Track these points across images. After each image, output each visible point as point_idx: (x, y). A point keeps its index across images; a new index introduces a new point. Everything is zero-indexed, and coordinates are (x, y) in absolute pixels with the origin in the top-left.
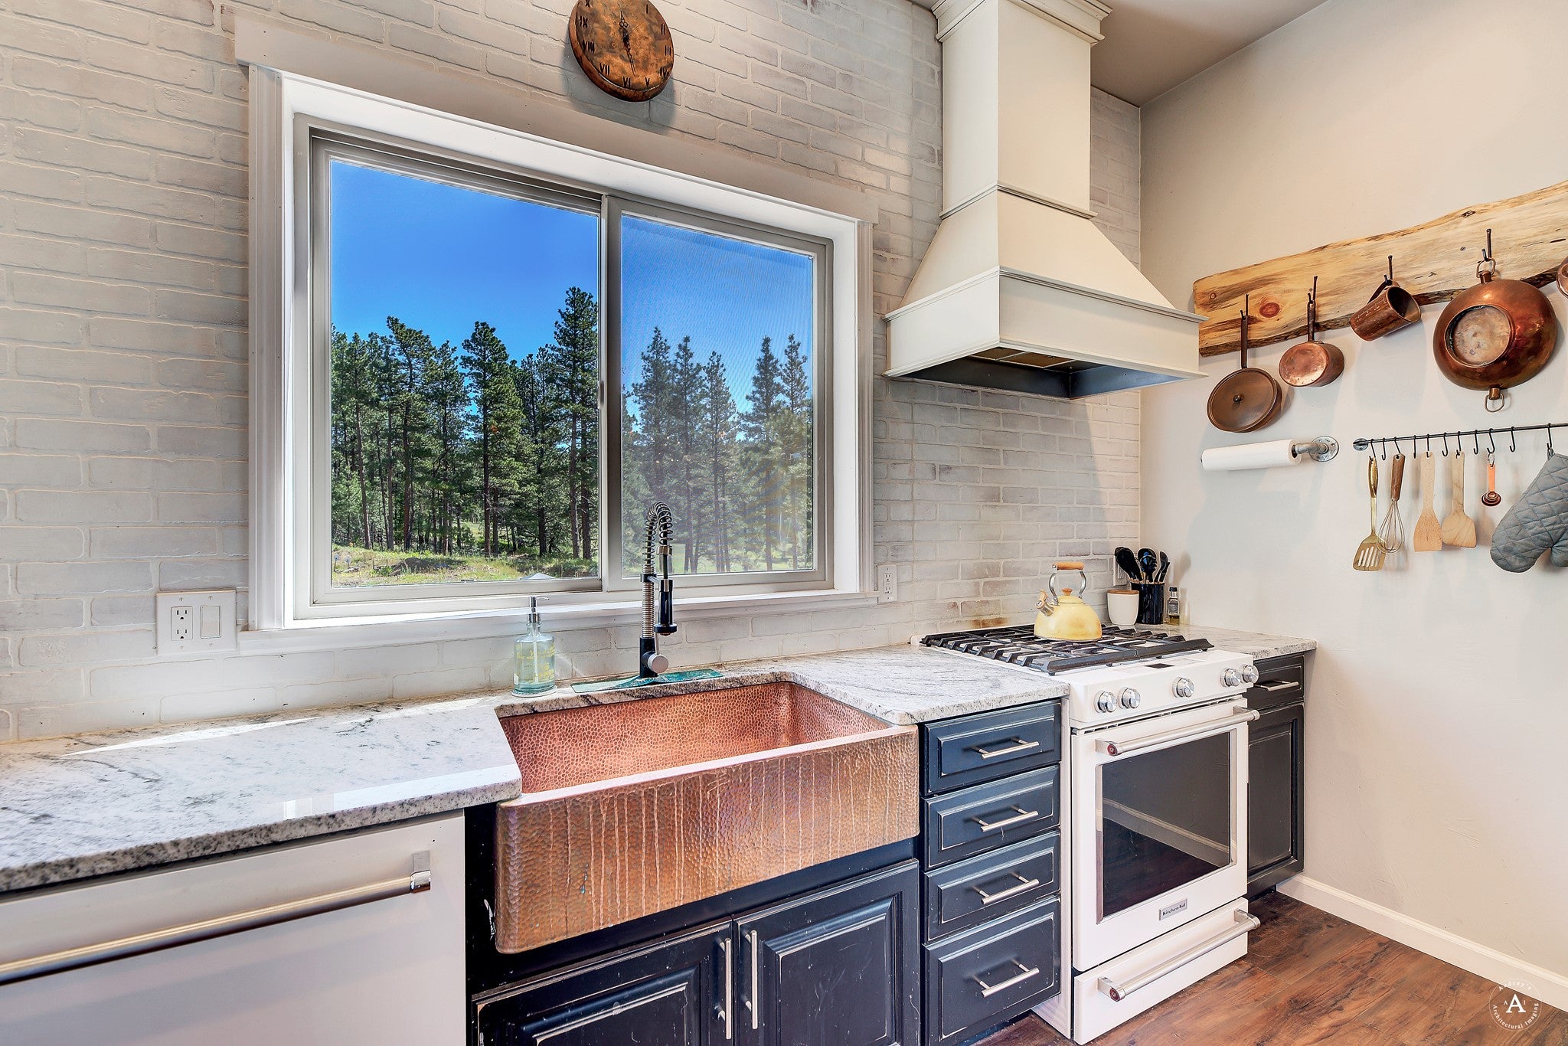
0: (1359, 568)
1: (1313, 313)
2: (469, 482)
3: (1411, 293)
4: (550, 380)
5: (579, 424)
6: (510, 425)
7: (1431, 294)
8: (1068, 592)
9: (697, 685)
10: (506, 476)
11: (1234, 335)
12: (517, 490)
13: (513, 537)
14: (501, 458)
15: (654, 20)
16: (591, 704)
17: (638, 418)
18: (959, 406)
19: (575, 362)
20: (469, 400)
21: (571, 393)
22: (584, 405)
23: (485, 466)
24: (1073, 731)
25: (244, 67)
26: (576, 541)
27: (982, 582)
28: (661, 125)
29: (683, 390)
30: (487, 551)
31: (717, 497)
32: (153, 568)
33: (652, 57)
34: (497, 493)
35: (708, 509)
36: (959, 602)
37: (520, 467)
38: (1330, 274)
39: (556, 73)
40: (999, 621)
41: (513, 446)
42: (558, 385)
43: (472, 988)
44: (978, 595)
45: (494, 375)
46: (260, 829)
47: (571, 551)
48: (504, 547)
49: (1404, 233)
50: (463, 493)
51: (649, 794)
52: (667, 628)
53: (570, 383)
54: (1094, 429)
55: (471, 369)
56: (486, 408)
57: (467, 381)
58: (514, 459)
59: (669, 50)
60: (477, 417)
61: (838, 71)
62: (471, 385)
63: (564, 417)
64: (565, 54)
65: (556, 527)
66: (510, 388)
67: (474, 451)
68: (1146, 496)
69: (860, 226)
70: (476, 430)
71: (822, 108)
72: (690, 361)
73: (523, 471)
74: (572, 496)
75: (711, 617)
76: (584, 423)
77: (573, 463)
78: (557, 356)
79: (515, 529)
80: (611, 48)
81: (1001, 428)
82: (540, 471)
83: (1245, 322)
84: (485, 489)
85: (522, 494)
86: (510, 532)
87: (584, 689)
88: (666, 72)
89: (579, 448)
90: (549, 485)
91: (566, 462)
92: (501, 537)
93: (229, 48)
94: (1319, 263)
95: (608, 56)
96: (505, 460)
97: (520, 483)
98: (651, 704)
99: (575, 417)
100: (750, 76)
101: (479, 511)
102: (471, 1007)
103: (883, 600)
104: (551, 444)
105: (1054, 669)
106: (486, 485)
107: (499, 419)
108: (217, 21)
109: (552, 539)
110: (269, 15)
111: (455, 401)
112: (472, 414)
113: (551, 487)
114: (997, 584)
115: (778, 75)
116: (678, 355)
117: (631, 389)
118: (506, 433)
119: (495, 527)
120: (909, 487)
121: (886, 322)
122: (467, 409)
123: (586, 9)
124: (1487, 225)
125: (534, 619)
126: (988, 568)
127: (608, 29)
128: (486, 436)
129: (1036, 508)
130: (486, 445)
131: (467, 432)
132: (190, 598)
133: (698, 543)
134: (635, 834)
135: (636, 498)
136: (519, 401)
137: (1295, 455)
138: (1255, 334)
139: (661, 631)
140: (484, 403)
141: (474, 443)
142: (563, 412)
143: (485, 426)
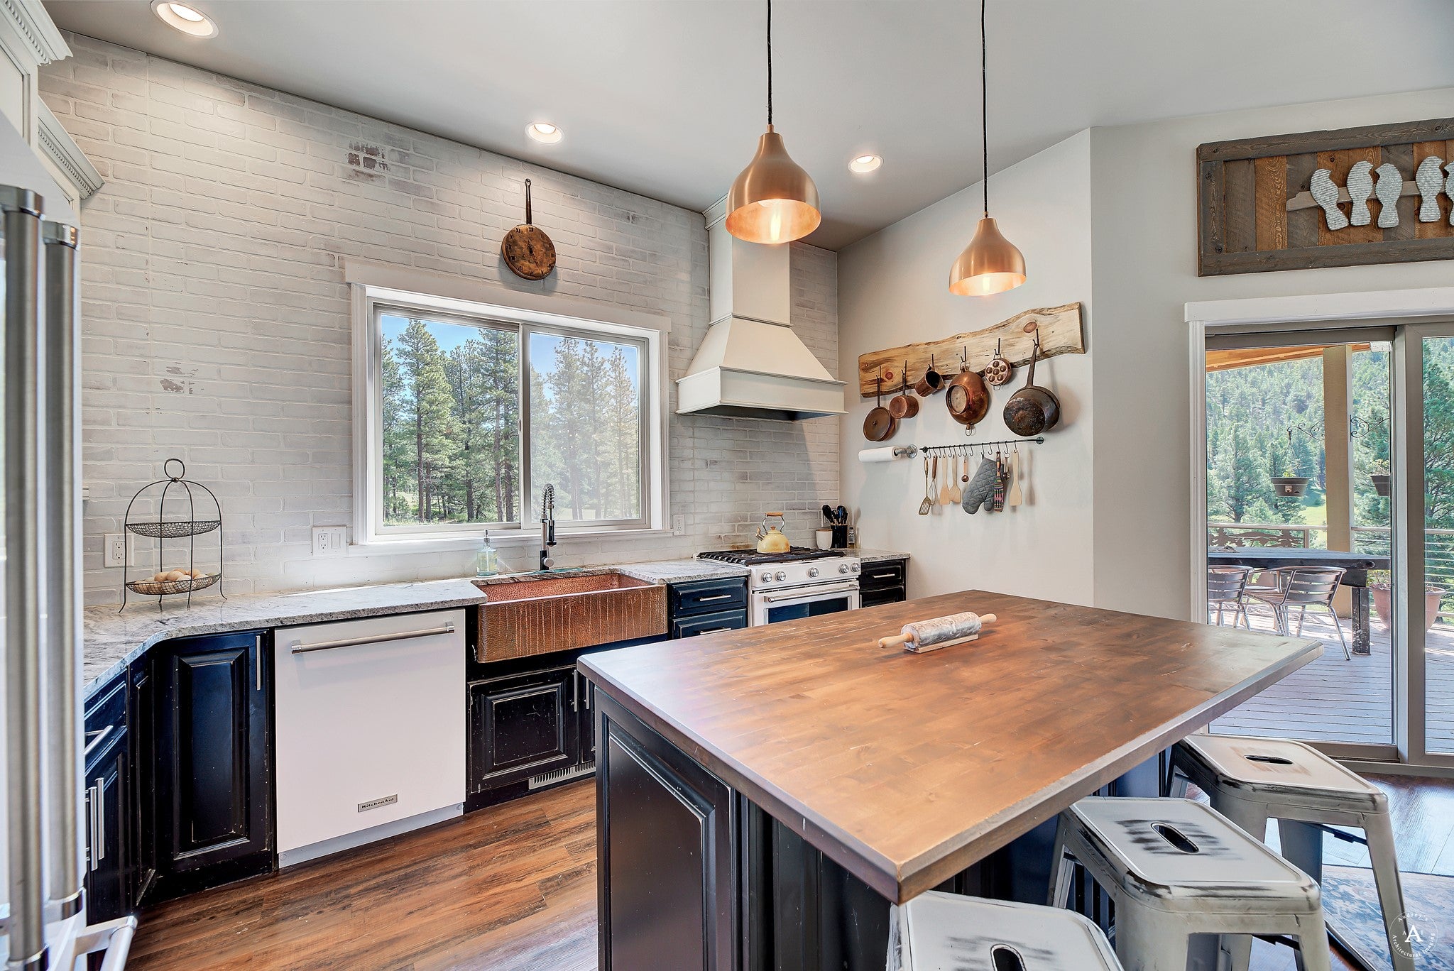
0: (922, 514)
1: (905, 380)
2: (403, 458)
3: (940, 374)
4: (477, 370)
5: (502, 408)
6: (441, 408)
7: (947, 375)
8: (773, 528)
9: (569, 573)
10: (438, 452)
11: (874, 388)
12: (447, 464)
13: (444, 505)
14: (432, 436)
15: (545, 241)
16: (516, 582)
17: (554, 401)
18: (721, 428)
19: (497, 354)
20: (404, 386)
21: (494, 381)
22: (506, 391)
23: (419, 444)
24: (753, 592)
25: (349, 285)
26: (500, 508)
27: (737, 524)
28: (549, 291)
29: (590, 381)
30: (421, 517)
31: (621, 469)
32: (311, 516)
33: (545, 260)
34: (430, 467)
35: (614, 480)
36: (722, 536)
37: (450, 444)
38: (912, 360)
39: (495, 270)
40: (747, 546)
41: (443, 426)
42: (483, 374)
43: (468, 679)
44: (734, 531)
45: (427, 364)
46: (392, 607)
47: (496, 516)
48: (436, 514)
49: (937, 343)
50: (397, 466)
51: (540, 605)
52: (552, 543)
53: (493, 373)
54: (808, 437)
55: (406, 359)
56: (419, 393)
57: (402, 370)
58: (445, 438)
59: (554, 256)
60: (412, 401)
61: (648, 252)
62: (406, 373)
63: (488, 401)
64: (500, 260)
65: (482, 496)
66: (440, 376)
67: (409, 431)
68: (841, 477)
69: (661, 335)
70: (411, 411)
71: (639, 273)
72: (596, 355)
73: (452, 447)
74: (497, 470)
75: (578, 542)
76: (506, 406)
77: (498, 441)
78: (481, 350)
79: (446, 498)
80: (523, 257)
81: (748, 439)
82: (467, 448)
83: (880, 381)
84: (418, 464)
85: (451, 468)
86: (441, 501)
87: (511, 575)
88: (552, 266)
89: (502, 428)
90: (476, 460)
91: (492, 440)
92: (433, 505)
93: (342, 276)
94: (907, 354)
95: (522, 262)
96: (436, 438)
97: (450, 457)
98: (545, 582)
99: (498, 402)
100: (598, 261)
101: (412, 482)
102: (467, 686)
103: (677, 533)
104: (478, 424)
105: (747, 564)
106: (420, 460)
107: (431, 403)
108: (337, 264)
109: (479, 506)
110: (359, 258)
111: (391, 386)
112: (407, 398)
113: (478, 462)
114: (746, 526)
115: (613, 258)
116: (585, 350)
117: (547, 378)
118: (436, 415)
119: (427, 495)
120: (692, 472)
121: (677, 384)
122: (402, 394)
123: (511, 240)
124: (965, 344)
125: (487, 541)
126: (740, 517)
127: (522, 248)
128: (420, 417)
129: (771, 483)
130: (419, 425)
131: (402, 414)
132: (326, 530)
133: (606, 509)
134: (534, 620)
135: (552, 471)
136: (449, 386)
137: (896, 455)
138: (884, 389)
139: (549, 544)
140: (419, 390)
141: (408, 424)
142: (488, 396)
143: (418, 409)
